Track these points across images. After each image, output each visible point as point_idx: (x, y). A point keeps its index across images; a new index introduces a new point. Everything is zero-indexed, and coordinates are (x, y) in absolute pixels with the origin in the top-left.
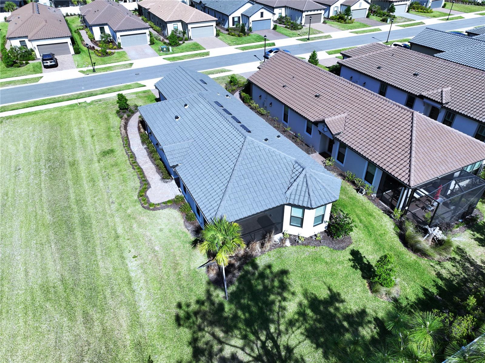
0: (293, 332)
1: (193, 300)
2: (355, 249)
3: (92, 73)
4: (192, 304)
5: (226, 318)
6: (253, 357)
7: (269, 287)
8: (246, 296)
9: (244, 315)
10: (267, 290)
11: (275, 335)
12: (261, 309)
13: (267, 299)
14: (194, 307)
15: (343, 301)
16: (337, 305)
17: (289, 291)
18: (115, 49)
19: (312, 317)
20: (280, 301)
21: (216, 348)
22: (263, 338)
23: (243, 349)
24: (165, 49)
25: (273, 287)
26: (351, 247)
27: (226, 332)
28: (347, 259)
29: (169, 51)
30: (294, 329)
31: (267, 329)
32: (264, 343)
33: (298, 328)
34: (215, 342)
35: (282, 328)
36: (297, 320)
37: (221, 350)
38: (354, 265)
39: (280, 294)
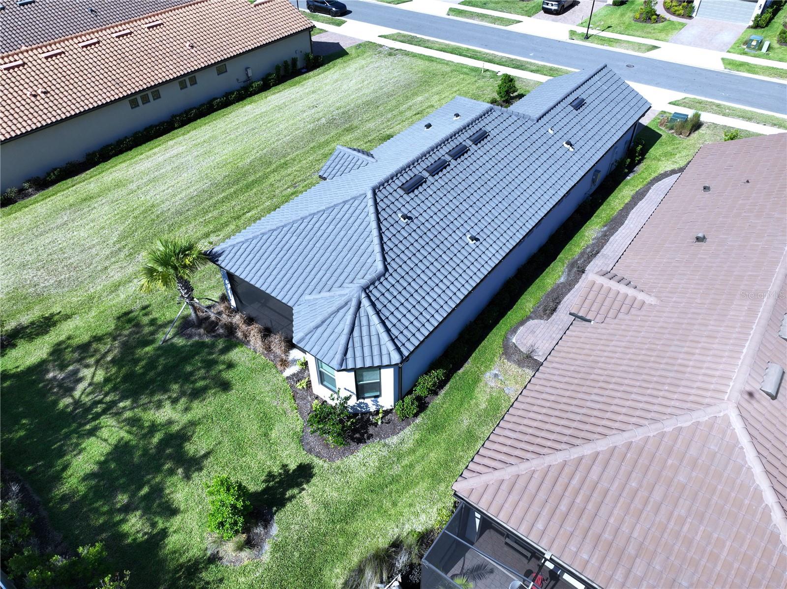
0: (121, 428)
1: (155, 315)
2: (316, 470)
3: (582, 40)
4: (150, 316)
5: (133, 353)
6: (80, 397)
7: (193, 378)
8: (170, 360)
9: (140, 369)
10: (187, 378)
11: (114, 410)
12: (152, 381)
13: (170, 382)
14: (145, 320)
15: (188, 477)
16: (180, 471)
17: (191, 401)
18: (679, 15)
19: (149, 443)
20: (169, 398)
21: (92, 361)
22: (108, 399)
23: (90, 385)
24: (754, 43)
25: (194, 382)
26: (318, 462)
27: (113, 361)
28: (285, 462)
29: (761, 49)
30: (127, 428)
31: (123, 398)
32: (100, 402)
33: (129, 432)
34: (98, 356)
35: (128, 414)
36: (141, 427)
37: (87, 366)
38: (274, 476)
39: (183, 394)
